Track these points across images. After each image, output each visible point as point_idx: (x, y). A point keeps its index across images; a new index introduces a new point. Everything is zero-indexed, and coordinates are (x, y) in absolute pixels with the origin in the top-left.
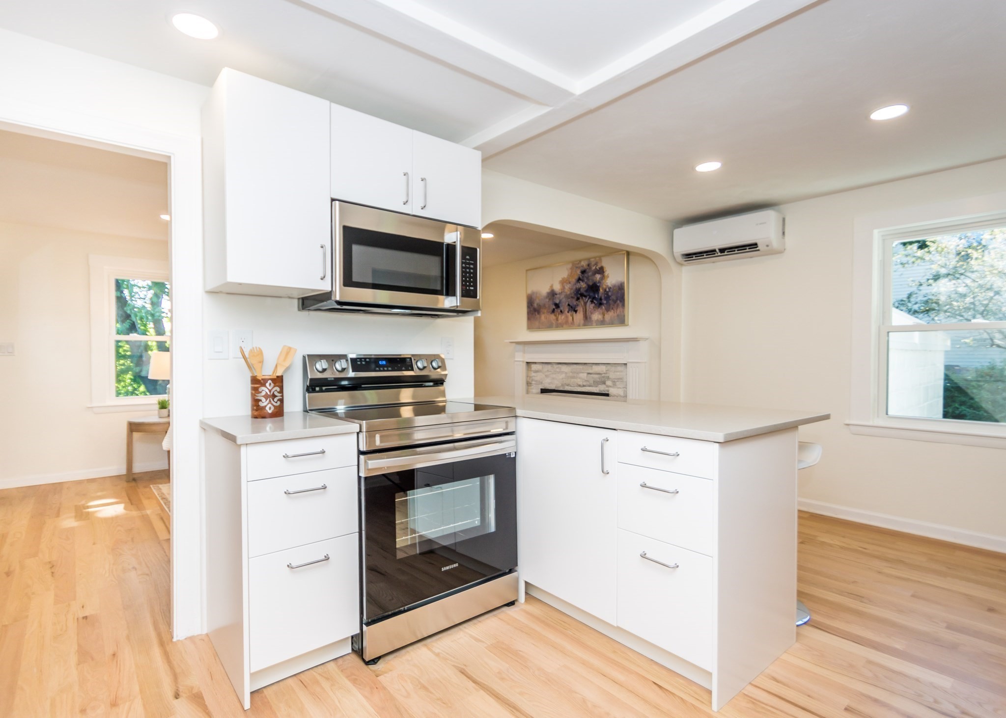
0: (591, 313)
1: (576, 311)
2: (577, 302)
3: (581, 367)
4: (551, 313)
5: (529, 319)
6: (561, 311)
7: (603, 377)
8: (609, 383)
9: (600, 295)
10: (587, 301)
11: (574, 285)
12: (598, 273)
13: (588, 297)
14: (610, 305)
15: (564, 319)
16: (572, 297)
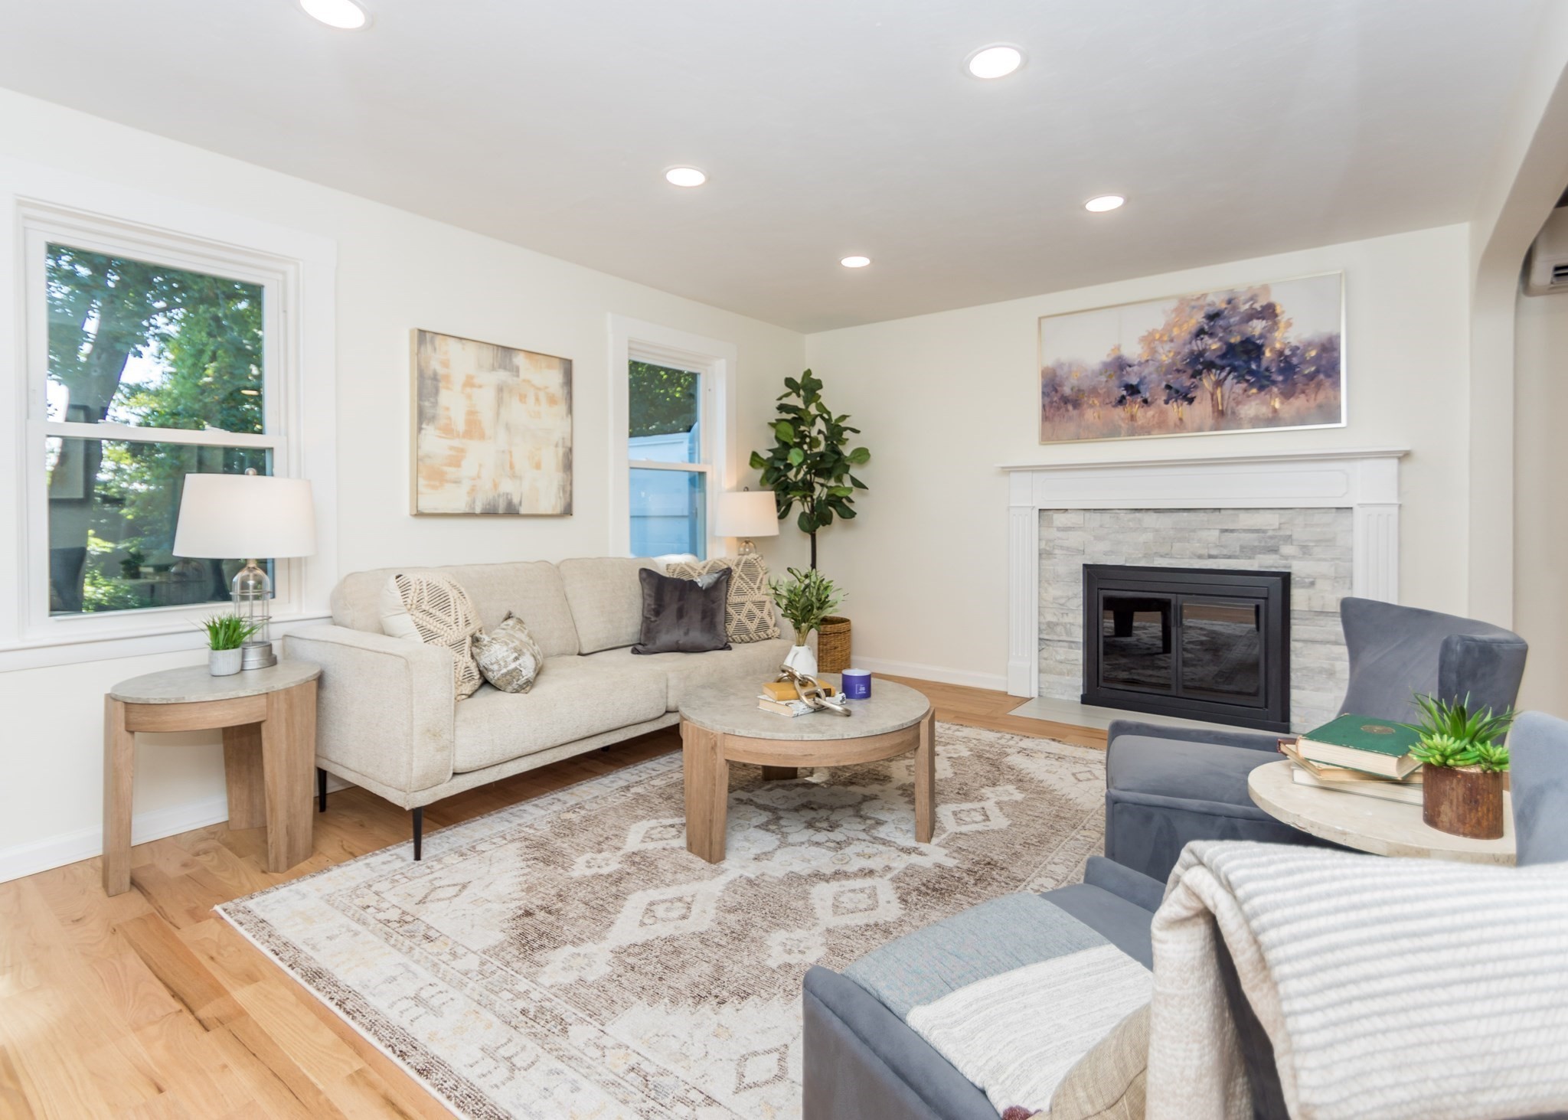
0: (1238, 403)
1: (1191, 401)
2: (1193, 380)
3: (1202, 516)
4: (1115, 406)
5: (1046, 418)
6: (1145, 401)
7: (1271, 538)
8: (1287, 549)
9: (1264, 363)
10: (1225, 378)
11: (1185, 344)
12: (1258, 318)
13: (1228, 369)
14: (1295, 384)
15: (1153, 416)
16: (1178, 371)
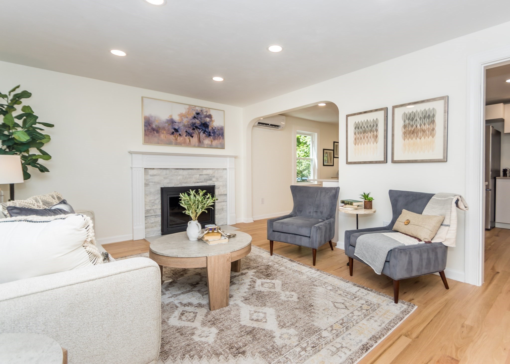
0: (204, 140)
1: (192, 137)
2: (193, 131)
3: (195, 171)
4: (171, 135)
6: (180, 135)
7: (211, 176)
8: (214, 179)
9: (209, 130)
10: (201, 132)
11: (191, 120)
12: (208, 117)
13: (201, 130)
14: (215, 137)
15: (182, 140)
16: (189, 127)
